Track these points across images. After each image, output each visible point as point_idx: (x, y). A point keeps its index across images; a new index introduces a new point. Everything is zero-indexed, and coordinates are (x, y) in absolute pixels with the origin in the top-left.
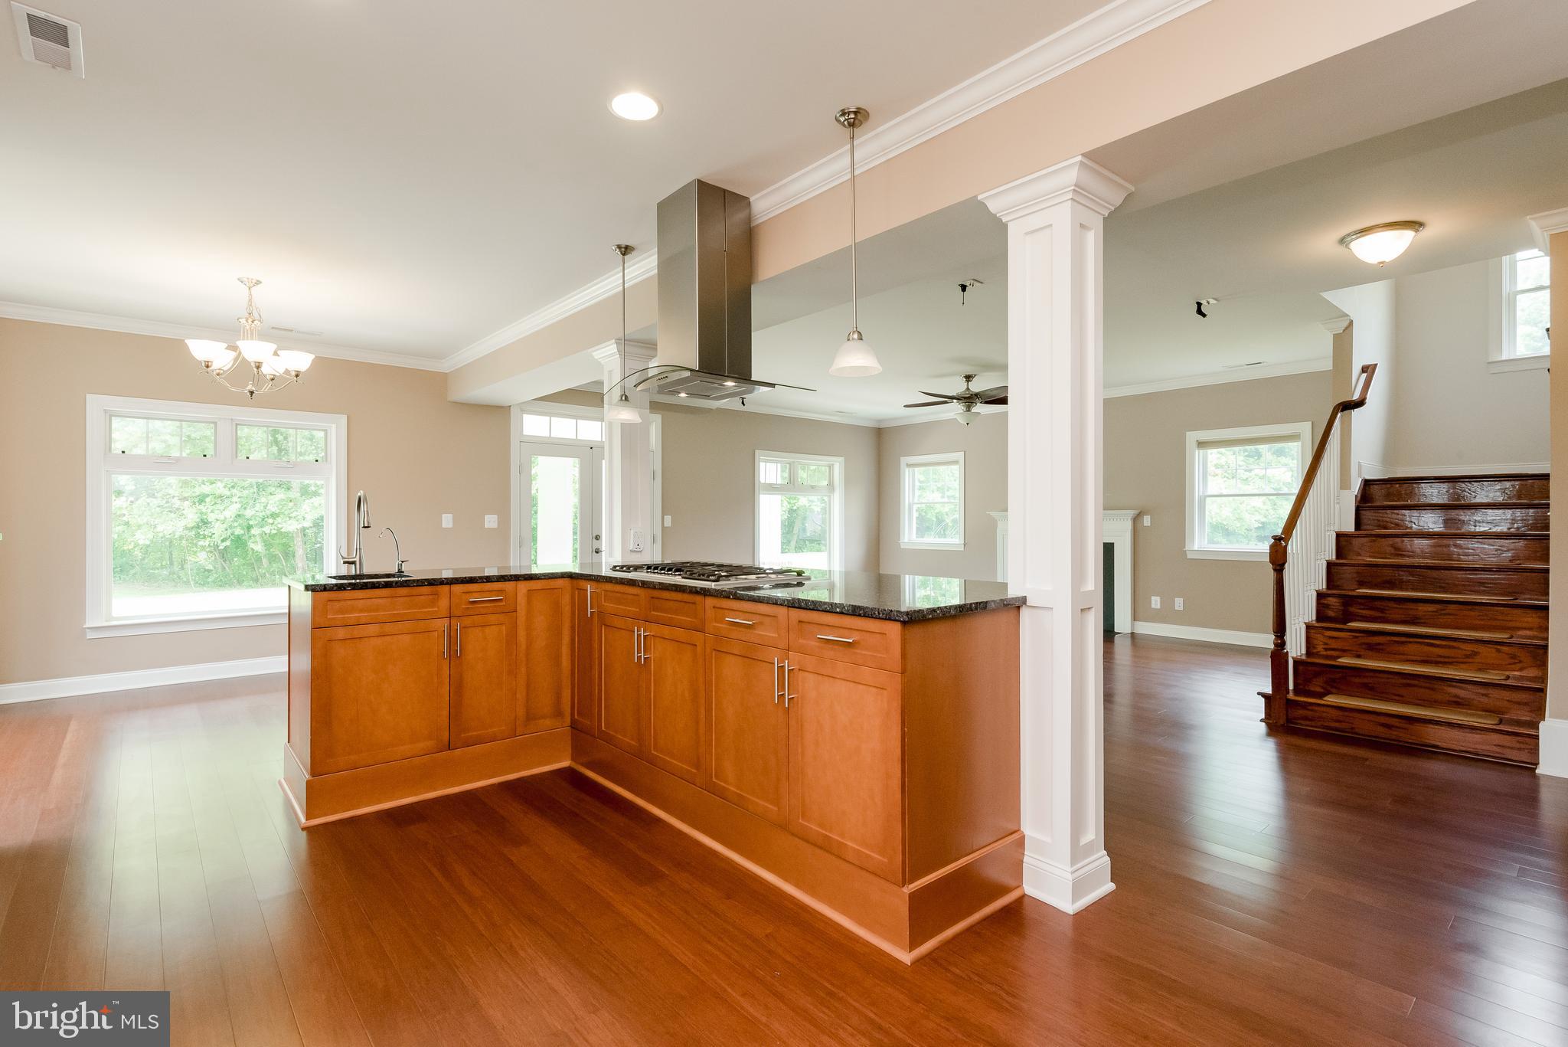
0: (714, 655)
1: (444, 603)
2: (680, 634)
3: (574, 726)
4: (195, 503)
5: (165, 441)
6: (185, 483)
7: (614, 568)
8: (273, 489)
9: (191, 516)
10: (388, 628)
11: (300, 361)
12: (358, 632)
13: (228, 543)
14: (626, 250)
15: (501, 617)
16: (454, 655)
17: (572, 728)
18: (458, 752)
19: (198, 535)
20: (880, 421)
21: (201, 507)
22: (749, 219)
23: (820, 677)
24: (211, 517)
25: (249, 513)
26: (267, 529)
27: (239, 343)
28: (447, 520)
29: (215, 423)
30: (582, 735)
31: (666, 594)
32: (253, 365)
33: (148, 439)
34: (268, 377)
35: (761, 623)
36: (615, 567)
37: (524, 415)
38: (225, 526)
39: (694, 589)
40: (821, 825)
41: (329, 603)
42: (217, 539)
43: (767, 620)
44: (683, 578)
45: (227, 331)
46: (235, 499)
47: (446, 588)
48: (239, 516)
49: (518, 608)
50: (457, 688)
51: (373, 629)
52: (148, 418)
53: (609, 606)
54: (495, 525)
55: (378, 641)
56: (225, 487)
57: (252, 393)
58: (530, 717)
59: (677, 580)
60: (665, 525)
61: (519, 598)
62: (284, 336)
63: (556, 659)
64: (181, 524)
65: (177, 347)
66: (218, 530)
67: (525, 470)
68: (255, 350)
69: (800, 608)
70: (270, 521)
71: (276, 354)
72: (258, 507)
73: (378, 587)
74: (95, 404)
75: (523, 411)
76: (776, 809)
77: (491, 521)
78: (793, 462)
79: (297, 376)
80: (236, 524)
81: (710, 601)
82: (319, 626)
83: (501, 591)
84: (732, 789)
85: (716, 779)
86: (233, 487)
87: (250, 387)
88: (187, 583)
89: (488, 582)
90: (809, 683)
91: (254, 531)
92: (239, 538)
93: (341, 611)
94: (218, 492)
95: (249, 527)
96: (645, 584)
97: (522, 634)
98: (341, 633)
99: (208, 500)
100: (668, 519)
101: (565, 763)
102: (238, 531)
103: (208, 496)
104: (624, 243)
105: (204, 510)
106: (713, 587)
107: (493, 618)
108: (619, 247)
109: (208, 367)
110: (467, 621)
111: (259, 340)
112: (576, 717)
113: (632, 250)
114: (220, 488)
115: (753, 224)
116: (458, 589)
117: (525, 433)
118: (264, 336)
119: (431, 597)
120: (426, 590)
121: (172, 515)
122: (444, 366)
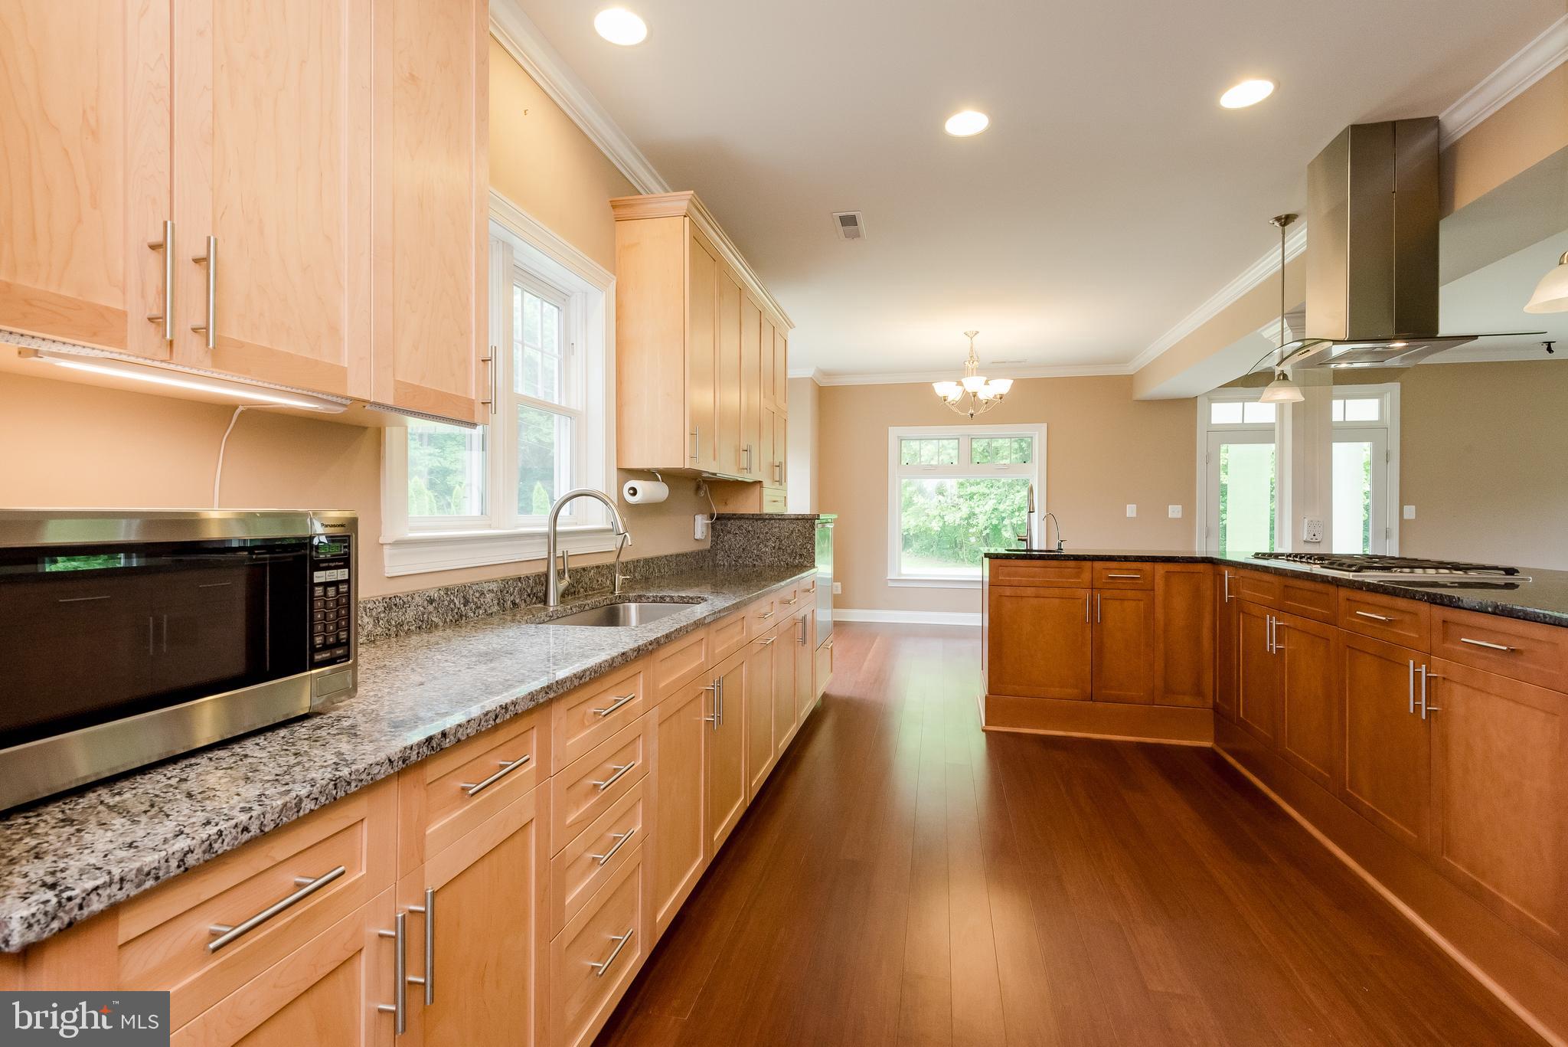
0: (1348, 653)
1: (1086, 576)
2: (1312, 624)
3: (1216, 709)
4: (966, 500)
5: (949, 454)
6: (962, 484)
7: (1257, 556)
8: (1019, 488)
9: (965, 511)
10: (1042, 591)
11: (1002, 386)
12: (1020, 591)
13: (988, 531)
14: (1286, 220)
15: (1139, 595)
16: (1096, 623)
17: (1215, 711)
18: (1100, 705)
19: (968, 524)
21: (971, 502)
22: (1439, 141)
23: (1470, 690)
24: (977, 511)
25: (1001, 507)
26: (1014, 521)
27: (963, 380)
28: (1131, 510)
29: (958, 439)
30: (1223, 719)
31: (1298, 583)
32: (971, 395)
33: (939, 454)
34: (984, 402)
35: (1401, 622)
36: (1257, 554)
37: (1213, 404)
38: (986, 517)
39: (1325, 578)
40: (1471, 868)
41: (1000, 568)
42: (981, 527)
43: (1407, 618)
44: (1322, 567)
45: (955, 372)
46: (992, 496)
47: (1089, 564)
48: (996, 509)
49: (1156, 587)
50: (1098, 650)
51: (1030, 591)
52: (939, 439)
53: (1247, 593)
54: (1179, 515)
55: (1034, 601)
56: (986, 487)
57: (972, 415)
58: (1168, 690)
59: (1317, 569)
60: (1405, 517)
61: (1157, 577)
62: (991, 369)
63: (1198, 641)
64: (959, 515)
65: (926, 388)
66: (982, 521)
67: (1212, 458)
68: (974, 384)
69: (1442, 604)
70: (1017, 514)
71: (986, 383)
72: (1008, 502)
73: (1034, 559)
74: (894, 432)
75: (1211, 401)
76: (1416, 836)
77: (1175, 511)
79: (1001, 398)
80: (993, 516)
81: (1343, 593)
82: (994, 584)
83: (1139, 570)
84: (1367, 803)
85: (1351, 788)
86: (992, 487)
87: (971, 411)
88: (963, 560)
89: (1125, 561)
90: (1458, 698)
91: (1006, 522)
92: (996, 526)
93: (1009, 575)
94: (981, 491)
95: (1003, 519)
96: (1278, 572)
97: (1159, 614)
98: (1008, 591)
99: (975, 497)
100: (1410, 512)
101: (1208, 744)
102: (995, 522)
103: (975, 494)
104: (1283, 213)
105: (973, 506)
106: (1351, 578)
107: (1130, 594)
108: (1278, 219)
109: (945, 400)
110: (1108, 594)
111: (978, 375)
112: (1218, 701)
113: (1295, 218)
114: (982, 488)
115: (1444, 147)
116: (1098, 565)
117: (1213, 421)
118: (980, 371)
119: (1076, 570)
120: (1072, 564)
121: (954, 509)
122: (1129, 369)
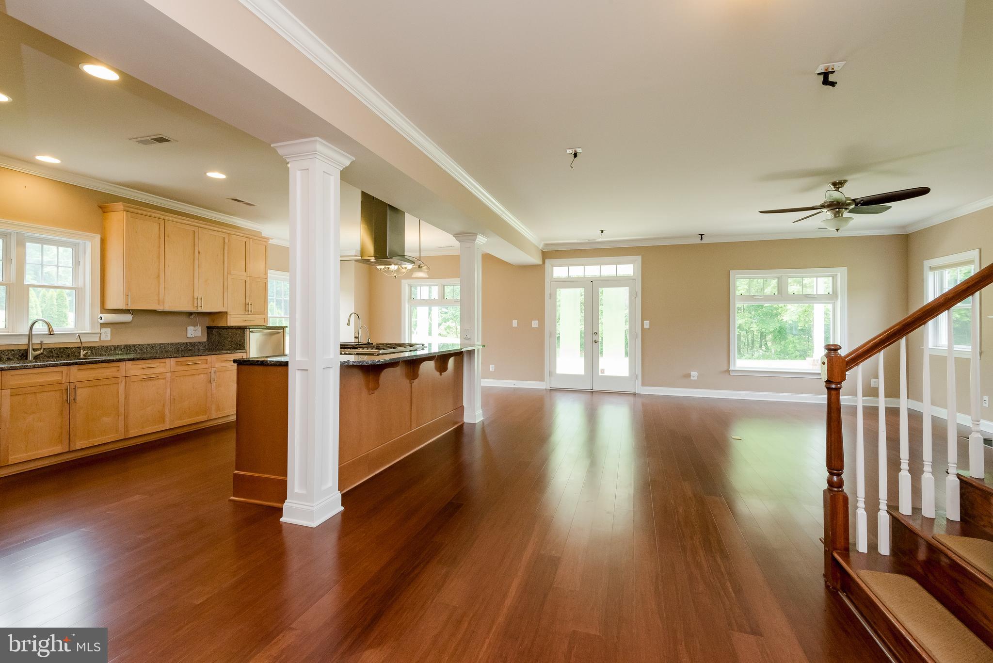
20: (904, 227)
28: (515, 323)
29: (438, 286)
52: (429, 286)
54: (537, 326)
60: (645, 327)
67: (553, 296)
75: (553, 266)
77: (535, 324)
78: (781, 276)
100: (647, 324)
117: (554, 276)
